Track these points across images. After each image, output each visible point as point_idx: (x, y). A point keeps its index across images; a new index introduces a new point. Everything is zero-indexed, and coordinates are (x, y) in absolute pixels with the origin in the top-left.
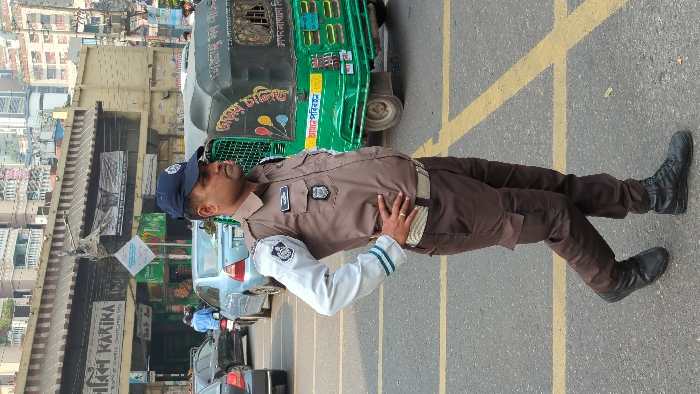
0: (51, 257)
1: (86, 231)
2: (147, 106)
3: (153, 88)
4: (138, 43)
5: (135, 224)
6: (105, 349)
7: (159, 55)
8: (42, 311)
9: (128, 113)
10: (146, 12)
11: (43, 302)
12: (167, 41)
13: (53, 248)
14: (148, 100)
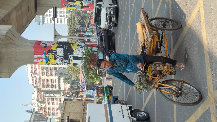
2: (82, 118)
3: (84, 113)
4: (80, 100)
7: (86, 103)
9: (76, 119)
10: (83, 91)
12: (88, 99)
14: (82, 116)
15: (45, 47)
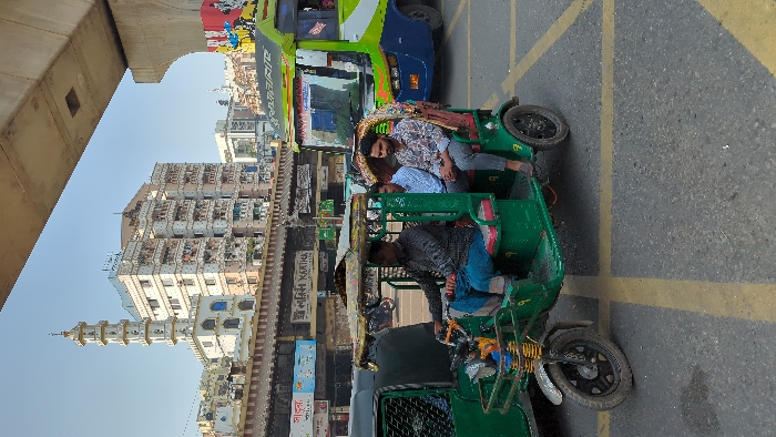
0: (273, 226)
1: (291, 212)
5: (317, 207)
6: (302, 278)
8: (268, 257)
11: (269, 251)
13: (273, 221)
15: (228, 12)
